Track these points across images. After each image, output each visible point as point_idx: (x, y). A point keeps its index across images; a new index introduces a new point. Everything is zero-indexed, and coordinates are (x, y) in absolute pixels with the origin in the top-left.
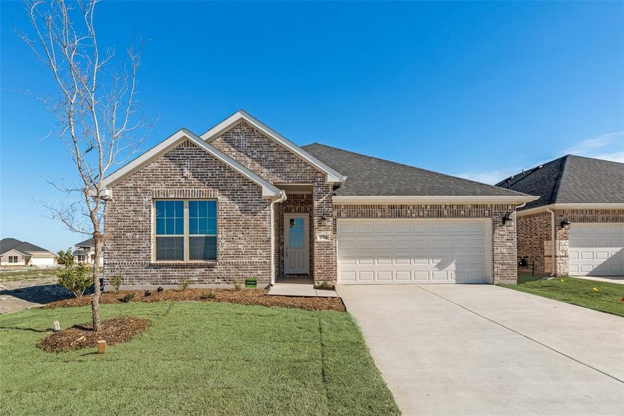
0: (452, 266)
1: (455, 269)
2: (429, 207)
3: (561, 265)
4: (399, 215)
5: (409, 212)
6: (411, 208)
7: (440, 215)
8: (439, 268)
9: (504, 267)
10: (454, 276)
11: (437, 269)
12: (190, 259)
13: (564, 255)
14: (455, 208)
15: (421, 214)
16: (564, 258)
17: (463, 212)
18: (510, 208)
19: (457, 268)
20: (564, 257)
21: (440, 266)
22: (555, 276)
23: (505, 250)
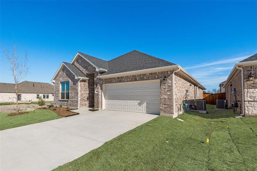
0: (145, 105)
1: (146, 106)
2: (131, 77)
3: (250, 108)
4: (121, 81)
5: (124, 79)
6: (125, 77)
7: (136, 80)
8: (139, 105)
9: (166, 106)
10: (145, 110)
11: (138, 105)
12: (66, 99)
13: (253, 100)
14: (142, 76)
15: (128, 80)
16: (252, 103)
17: (145, 78)
18: (169, 73)
19: (147, 105)
20: (252, 101)
21: (140, 104)
22: (244, 116)
23: (166, 97)
